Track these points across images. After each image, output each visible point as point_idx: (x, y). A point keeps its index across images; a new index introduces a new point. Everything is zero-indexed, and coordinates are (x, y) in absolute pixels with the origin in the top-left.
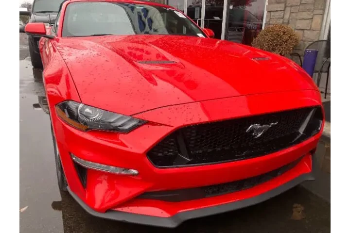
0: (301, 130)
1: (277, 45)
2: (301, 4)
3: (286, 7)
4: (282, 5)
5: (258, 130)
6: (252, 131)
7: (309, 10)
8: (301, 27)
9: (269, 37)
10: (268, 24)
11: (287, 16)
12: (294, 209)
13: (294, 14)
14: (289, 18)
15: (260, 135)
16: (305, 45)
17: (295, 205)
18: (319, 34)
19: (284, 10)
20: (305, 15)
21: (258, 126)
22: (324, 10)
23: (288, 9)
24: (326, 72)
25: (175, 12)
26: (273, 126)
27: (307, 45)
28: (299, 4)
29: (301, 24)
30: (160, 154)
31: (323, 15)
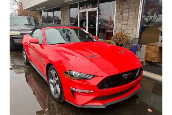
0: (137, 75)
1: (121, 40)
2: (128, 24)
3: (122, 25)
4: (121, 24)
5: (126, 76)
6: (124, 76)
7: (131, 27)
8: (129, 33)
9: (117, 37)
10: (116, 31)
11: (123, 28)
12: (136, 101)
13: (125, 28)
14: (124, 29)
15: (126, 77)
16: (131, 40)
17: (137, 100)
18: (136, 36)
19: (122, 26)
20: (130, 28)
21: (126, 75)
22: (137, 26)
23: (123, 26)
24: (139, 50)
25: (84, 31)
26: (130, 74)
27: (132, 40)
28: (127, 24)
29: (128, 32)
30: (99, 86)
31: (136, 28)
